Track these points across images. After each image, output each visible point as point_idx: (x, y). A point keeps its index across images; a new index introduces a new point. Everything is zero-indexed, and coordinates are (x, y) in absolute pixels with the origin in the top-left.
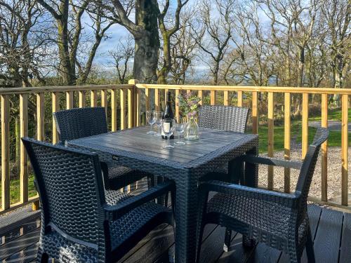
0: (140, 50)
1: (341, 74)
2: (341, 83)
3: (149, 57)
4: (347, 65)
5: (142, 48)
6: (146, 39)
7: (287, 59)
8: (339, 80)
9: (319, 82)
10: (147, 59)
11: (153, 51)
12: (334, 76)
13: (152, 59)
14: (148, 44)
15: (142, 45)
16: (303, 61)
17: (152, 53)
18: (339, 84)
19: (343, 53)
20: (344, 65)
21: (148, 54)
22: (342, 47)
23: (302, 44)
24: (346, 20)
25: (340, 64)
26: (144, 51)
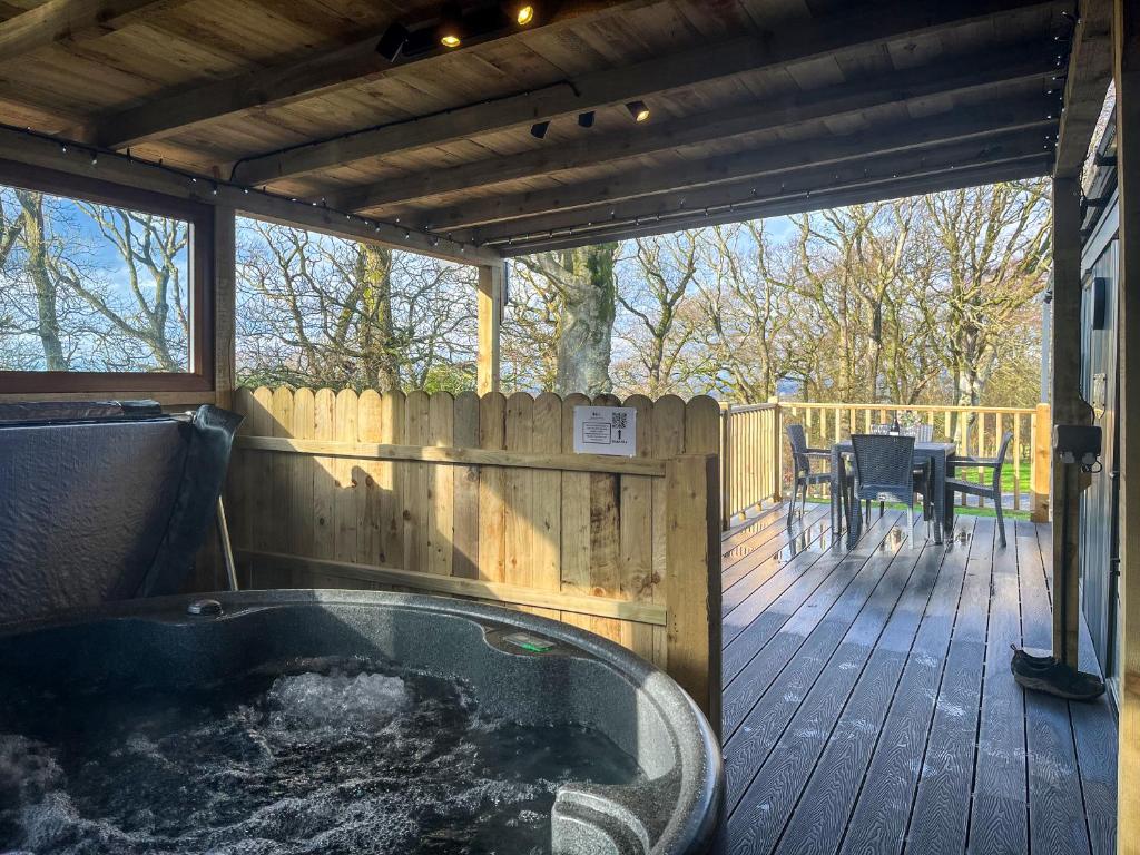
0: (578, 328)
1: (974, 374)
2: (973, 395)
3: (597, 342)
4: (988, 348)
5: (582, 322)
6: (593, 304)
7: (843, 332)
8: (968, 388)
9: (916, 393)
10: (593, 346)
11: (605, 329)
12: (957, 378)
13: (601, 346)
14: (597, 314)
15: (583, 316)
16: (878, 339)
17: (602, 334)
18: (968, 399)
19: (980, 318)
20: (981, 351)
21: (595, 335)
22: (978, 303)
23: (875, 294)
24: (991, 228)
25: (971, 347)
26: (588, 329)
